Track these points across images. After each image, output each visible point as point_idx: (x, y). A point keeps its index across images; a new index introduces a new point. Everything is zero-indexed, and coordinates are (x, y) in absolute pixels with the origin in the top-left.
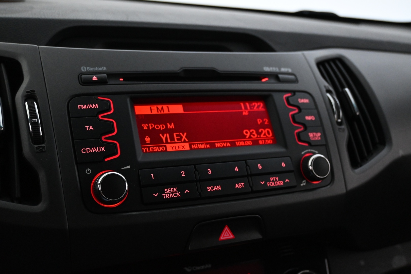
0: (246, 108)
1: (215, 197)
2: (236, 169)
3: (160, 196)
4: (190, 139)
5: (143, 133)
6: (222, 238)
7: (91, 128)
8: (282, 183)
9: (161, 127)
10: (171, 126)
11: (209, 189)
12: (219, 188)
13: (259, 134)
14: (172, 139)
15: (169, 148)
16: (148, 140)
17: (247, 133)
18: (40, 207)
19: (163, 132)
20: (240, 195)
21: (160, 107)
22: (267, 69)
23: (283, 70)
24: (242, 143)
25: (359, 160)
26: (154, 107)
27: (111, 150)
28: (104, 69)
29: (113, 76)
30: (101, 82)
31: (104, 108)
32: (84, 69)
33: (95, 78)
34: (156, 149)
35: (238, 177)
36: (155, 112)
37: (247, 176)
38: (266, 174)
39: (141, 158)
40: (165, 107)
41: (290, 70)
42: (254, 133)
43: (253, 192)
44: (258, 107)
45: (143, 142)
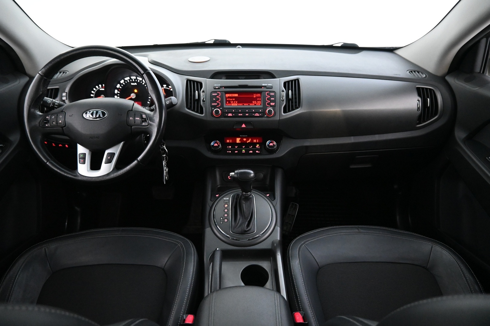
0: (255, 95)
1: (240, 117)
2: (247, 111)
3: (227, 115)
4: (238, 103)
5: (226, 101)
6: (242, 126)
7: (215, 99)
8: (259, 115)
9: (231, 100)
10: (234, 99)
11: (239, 115)
12: (242, 115)
13: (257, 102)
14: (233, 102)
15: (232, 105)
16: (228, 102)
17: (253, 102)
18: (203, 115)
19: (231, 101)
20: (247, 117)
21: (232, 95)
22: (263, 85)
23: (269, 85)
24: (252, 105)
25: (287, 111)
26: (231, 95)
27: (218, 104)
28: (220, 85)
29: (221, 87)
30: (218, 88)
31: (218, 95)
32: (215, 85)
33: (217, 88)
34: (229, 105)
35: (247, 113)
36: (231, 96)
37: (250, 113)
38: (255, 113)
39: (225, 106)
40: (233, 95)
41: (271, 85)
42: (256, 102)
43: (250, 116)
44: (259, 95)
45: (226, 103)
